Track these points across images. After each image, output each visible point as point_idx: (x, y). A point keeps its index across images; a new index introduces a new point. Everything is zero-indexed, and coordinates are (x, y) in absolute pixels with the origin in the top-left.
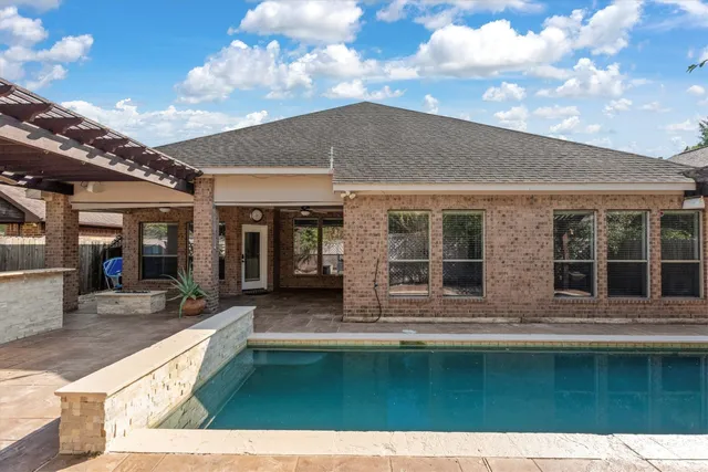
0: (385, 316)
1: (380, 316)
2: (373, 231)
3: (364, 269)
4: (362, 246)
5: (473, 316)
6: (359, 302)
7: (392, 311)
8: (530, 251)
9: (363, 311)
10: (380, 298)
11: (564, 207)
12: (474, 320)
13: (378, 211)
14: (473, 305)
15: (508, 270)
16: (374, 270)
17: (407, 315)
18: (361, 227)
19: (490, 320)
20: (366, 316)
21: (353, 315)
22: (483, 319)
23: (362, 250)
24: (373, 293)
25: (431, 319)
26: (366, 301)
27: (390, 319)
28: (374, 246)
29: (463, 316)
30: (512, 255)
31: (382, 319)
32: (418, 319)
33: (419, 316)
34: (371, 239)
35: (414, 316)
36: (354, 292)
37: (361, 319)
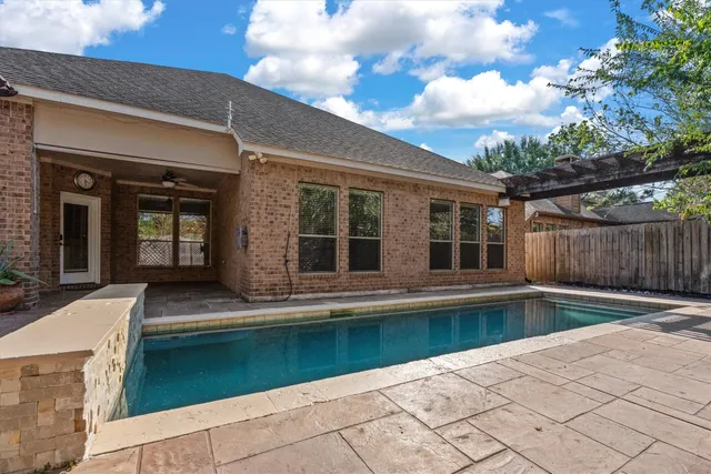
0: (296, 293)
1: (290, 293)
2: (284, 202)
3: (273, 243)
4: (272, 218)
5: (374, 289)
6: (267, 279)
7: (302, 288)
8: (414, 231)
9: (272, 289)
10: (291, 274)
11: (436, 197)
12: (375, 292)
13: (289, 181)
14: (374, 279)
15: (399, 247)
16: (284, 244)
17: (317, 292)
18: (271, 197)
19: (386, 291)
20: (275, 294)
21: (261, 295)
22: (382, 291)
23: (272, 222)
24: (284, 269)
25: (339, 294)
26: (276, 279)
27: (301, 296)
28: (284, 219)
29: (366, 289)
30: (403, 234)
31: (293, 296)
32: (326, 295)
33: (329, 291)
34: (282, 210)
35: (323, 292)
36: (262, 269)
37: (270, 298)
